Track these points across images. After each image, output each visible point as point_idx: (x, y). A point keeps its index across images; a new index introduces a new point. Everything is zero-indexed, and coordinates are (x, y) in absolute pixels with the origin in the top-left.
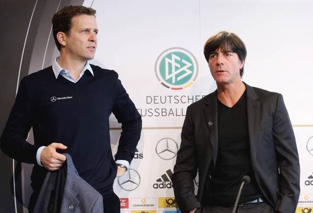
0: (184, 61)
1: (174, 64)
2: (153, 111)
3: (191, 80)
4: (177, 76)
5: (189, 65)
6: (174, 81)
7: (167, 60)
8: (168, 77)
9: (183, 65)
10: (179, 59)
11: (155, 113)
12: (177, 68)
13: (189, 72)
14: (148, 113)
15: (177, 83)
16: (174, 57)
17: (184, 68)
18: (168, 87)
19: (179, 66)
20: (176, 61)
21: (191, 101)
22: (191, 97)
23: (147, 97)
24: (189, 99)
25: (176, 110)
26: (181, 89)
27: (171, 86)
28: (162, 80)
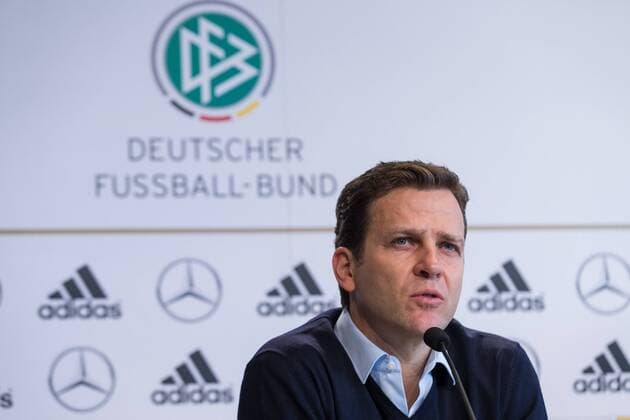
0: (234, 40)
1: (207, 49)
2: (148, 182)
3: (255, 96)
4: (216, 81)
5: (247, 50)
6: (206, 97)
7: (187, 37)
8: (189, 84)
9: (231, 51)
10: (219, 32)
11: (153, 189)
12: (214, 61)
13: (248, 72)
14: (135, 189)
15: (217, 102)
16: (206, 27)
17: (236, 61)
18: (190, 114)
19: (219, 52)
20: (213, 39)
21: (255, 155)
22: (254, 144)
23: (131, 141)
24: (249, 149)
25: (215, 180)
26: (227, 118)
27: (198, 110)
28: (174, 94)
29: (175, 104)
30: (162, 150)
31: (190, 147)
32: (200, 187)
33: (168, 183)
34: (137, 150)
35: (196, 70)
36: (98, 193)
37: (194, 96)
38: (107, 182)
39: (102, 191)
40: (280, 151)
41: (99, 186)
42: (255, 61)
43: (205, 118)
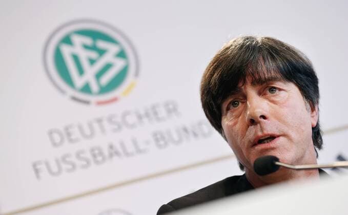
0: (101, 44)
1: (84, 55)
2: (73, 159)
3: (130, 79)
4: (99, 75)
5: (113, 49)
7: (66, 50)
8: (79, 82)
9: (102, 52)
10: (88, 41)
11: (78, 163)
13: (119, 64)
14: (64, 166)
15: (104, 90)
16: (78, 40)
17: (108, 58)
18: (87, 102)
19: (94, 55)
20: (86, 47)
21: (145, 120)
22: (142, 112)
23: (51, 133)
24: (140, 117)
25: (122, 145)
26: (115, 100)
27: (93, 99)
28: (70, 92)
29: (74, 99)
30: (76, 134)
31: (96, 126)
32: (113, 152)
33: (88, 155)
34: (57, 138)
35: (81, 71)
36: (38, 177)
37: (86, 89)
38: (42, 167)
39: (41, 174)
40: (162, 112)
41: (37, 171)
42: (122, 55)
43: (100, 103)
